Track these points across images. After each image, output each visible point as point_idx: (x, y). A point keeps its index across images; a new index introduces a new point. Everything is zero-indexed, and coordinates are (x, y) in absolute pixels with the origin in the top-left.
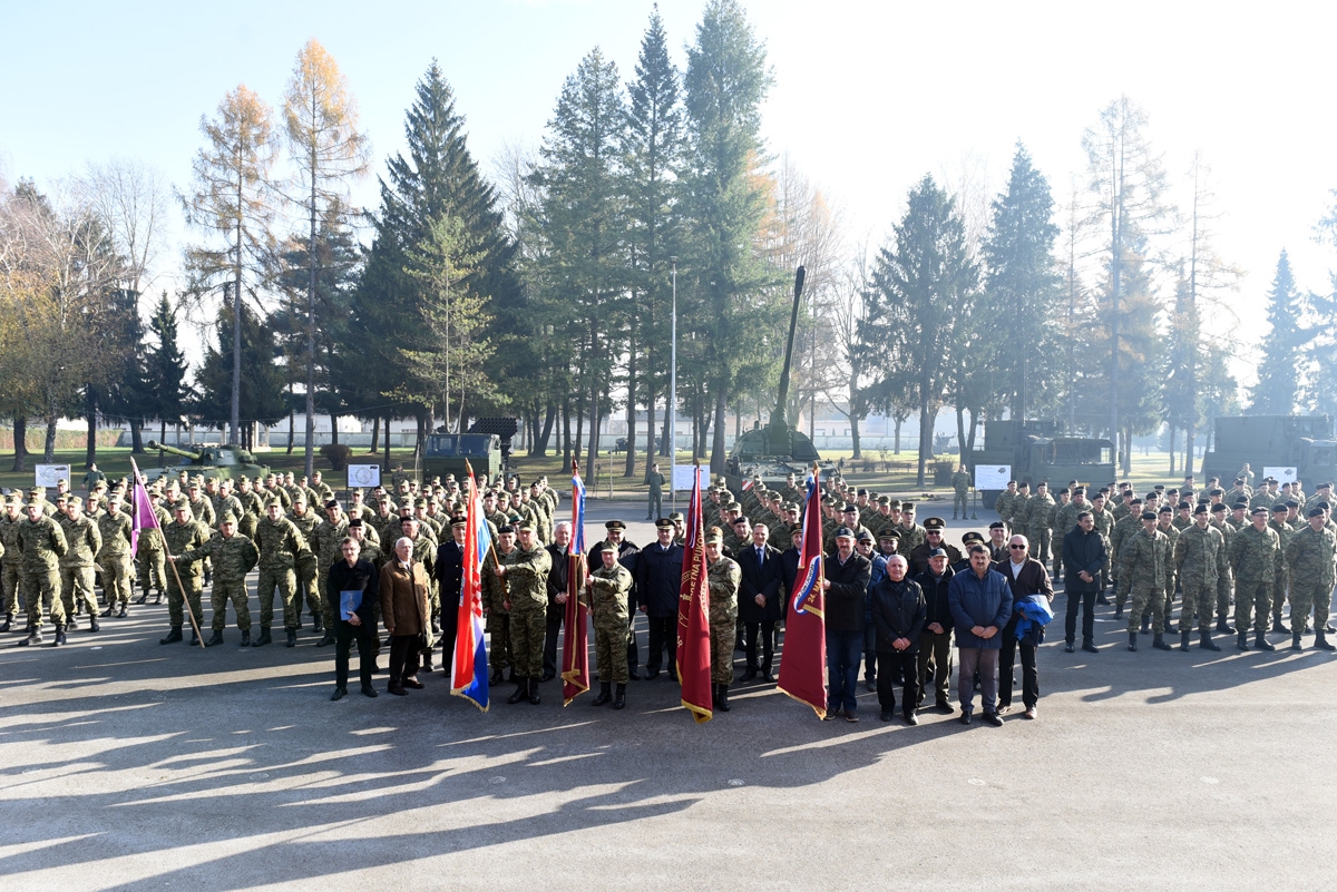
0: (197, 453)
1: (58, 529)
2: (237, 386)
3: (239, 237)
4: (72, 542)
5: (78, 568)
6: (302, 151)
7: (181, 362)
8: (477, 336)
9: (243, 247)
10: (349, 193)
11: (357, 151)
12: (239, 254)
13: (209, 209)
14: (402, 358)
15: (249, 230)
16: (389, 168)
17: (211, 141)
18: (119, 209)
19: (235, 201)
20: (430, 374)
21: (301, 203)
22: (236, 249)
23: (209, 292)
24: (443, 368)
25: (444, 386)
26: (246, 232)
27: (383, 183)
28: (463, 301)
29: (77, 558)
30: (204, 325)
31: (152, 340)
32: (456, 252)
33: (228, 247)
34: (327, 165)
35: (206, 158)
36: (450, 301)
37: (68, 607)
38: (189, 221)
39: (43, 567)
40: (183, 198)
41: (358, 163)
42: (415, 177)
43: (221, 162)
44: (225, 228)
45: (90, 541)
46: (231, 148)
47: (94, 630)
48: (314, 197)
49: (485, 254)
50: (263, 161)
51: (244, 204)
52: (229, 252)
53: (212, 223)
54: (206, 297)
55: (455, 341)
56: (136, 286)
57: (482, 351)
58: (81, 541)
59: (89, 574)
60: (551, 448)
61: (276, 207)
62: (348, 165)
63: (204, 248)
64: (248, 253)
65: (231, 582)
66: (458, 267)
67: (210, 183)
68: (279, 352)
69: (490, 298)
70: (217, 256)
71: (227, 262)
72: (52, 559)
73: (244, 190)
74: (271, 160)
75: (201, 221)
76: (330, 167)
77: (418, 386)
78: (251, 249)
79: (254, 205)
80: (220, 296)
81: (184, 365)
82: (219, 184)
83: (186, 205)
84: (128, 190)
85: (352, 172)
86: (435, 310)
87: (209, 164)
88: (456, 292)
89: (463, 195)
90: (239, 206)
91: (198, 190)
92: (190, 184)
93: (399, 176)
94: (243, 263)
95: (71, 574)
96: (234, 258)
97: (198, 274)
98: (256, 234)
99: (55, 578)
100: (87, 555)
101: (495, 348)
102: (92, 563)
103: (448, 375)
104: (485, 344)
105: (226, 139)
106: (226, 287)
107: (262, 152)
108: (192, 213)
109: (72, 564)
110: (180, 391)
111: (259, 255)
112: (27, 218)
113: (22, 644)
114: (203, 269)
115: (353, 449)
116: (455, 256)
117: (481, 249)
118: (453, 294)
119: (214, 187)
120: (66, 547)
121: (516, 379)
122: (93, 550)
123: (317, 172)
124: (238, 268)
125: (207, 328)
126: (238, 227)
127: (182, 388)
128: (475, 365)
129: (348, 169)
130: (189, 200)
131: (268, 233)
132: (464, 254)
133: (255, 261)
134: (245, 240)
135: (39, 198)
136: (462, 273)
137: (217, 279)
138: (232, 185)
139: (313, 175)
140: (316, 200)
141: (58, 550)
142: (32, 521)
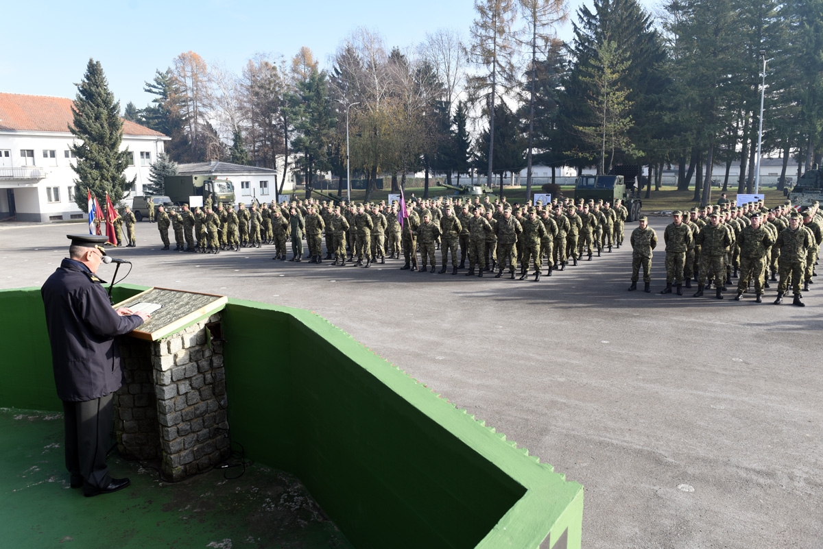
0: (462, 188)
1: (369, 218)
2: (492, 152)
3: (494, 66)
4: (376, 224)
5: (378, 235)
6: (528, 12)
7: (467, 139)
8: (623, 115)
9: (497, 73)
10: (556, 33)
11: (560, 7)
12: (494, 78)
13: (478, 53)
14: (577, 131)
15: (500, 63)
16: (578, 14)
17: (479, 15)
18: (442, 56)
19: (492, 46)
20: (594, 139)
21: (527, 43)
22: (493, 74)
23: (479, 100)
24: (601, 136)
25: (601, 147)
26: (498, 64)
27: (574, 24)
28: (614, 94)
29: (377, 231)
30: (475, 119)
31: (454, 128)
32: (612, 62)
33: (489, 73)
34: (543, 18)
35: (478, 25)
36: (608, 94)
37: (373, 253)
38: (468, 62)
39: (364, 234)
40: (465, 49)
41: (561, 14)
42: (594, 17)
43: (484, 26)
44: (487, 63)
45: (383, 224)
46: (491, 17)
47: (383, 263)
48: (534, 38)
49: (629, 63)
50: (508, 21)
51: (497, 48)
52: (489, 76)
53: (480, 61)
54: (477, 103)
55: (609, 120)
56: (450, 99)
57: (627, 124)
58: (379, 224)
59: (382, 238)
60: (692, 185)
61: (515, 47)
62: (555, 16)
63: (476, 76)
64: (499, 76)
65: (427, 243)
66: (613, 73)
67: (479, 38)
68: (524, 130)
69: (631, 90)
70: (483, 79)
71: (489, 82)
72: (368, 231)
73: (497, 40)
74: (512, 20)
75: (474, 61)
76: (544, 19)
77: (585, 147)
78: (501, 73)
79: (503, 47)
80: (484, 102)
81: (469, 141)
82: (484, 38)
83: (466, 53)
84: (446, 45)
85: (558, 20)
86: (597, 100)
87: (479, 27)
88: (611, 88)
89: (625, 25)
90: (495, 50)
91: (473, 43)
92: (468, 41)
93: (585, 19)
94: (496, 82)
95: (375, 239)
96: (492, 79)
97: (472, 90)
98: (503, 64)
99: (369, 238)
100: (382, 231)
101: (633, 122)
102: (383, 233)
103: (604, 140)
104: (628, 119)
105: (488, 11)
106: (487, 96)
107: (507, 16)
108: (470, 56)
109: (375, 234)
110: (467, 155)
111: (506, 76)
112: (394, 69)
113: (355, 266)
114: (474, 88)
115: (562, 187)
116: (612, 66)
117: (627, 59)
118: (609, 90)
119: (482, 40)
120: (373, 226)
121: (656, 140)
122: (384, 228)
123: (538, 23)
124: (493, 85)
125: (477, 120)
126: (494, 62)
127: (468, 154)
128: (622, 133)
129: (555, 19)
130: (468, 50)
131: (510, 63)
132: (616, 65)
133: (504, 80)
134: (498, 69)
135: (402, 57)
136: (615, 76)
137: (483, 92)
138: (491, 38)
139: (535, 25)
140: (536, 40)
141: (370, 227)
142: (359, 214)
